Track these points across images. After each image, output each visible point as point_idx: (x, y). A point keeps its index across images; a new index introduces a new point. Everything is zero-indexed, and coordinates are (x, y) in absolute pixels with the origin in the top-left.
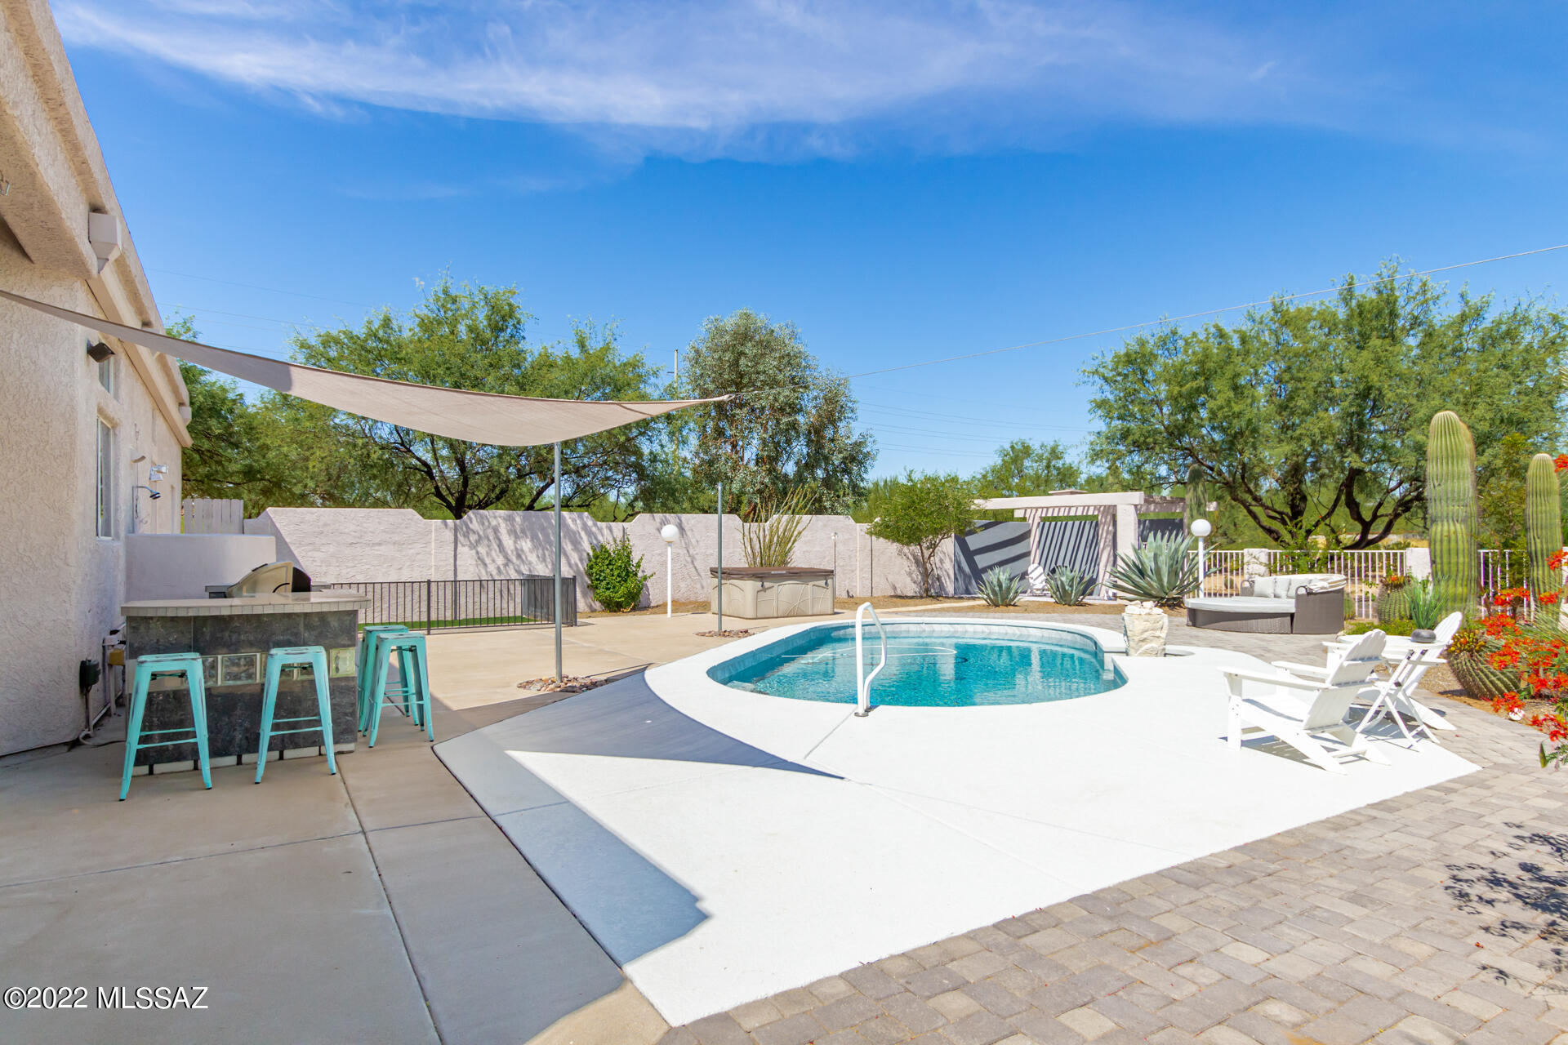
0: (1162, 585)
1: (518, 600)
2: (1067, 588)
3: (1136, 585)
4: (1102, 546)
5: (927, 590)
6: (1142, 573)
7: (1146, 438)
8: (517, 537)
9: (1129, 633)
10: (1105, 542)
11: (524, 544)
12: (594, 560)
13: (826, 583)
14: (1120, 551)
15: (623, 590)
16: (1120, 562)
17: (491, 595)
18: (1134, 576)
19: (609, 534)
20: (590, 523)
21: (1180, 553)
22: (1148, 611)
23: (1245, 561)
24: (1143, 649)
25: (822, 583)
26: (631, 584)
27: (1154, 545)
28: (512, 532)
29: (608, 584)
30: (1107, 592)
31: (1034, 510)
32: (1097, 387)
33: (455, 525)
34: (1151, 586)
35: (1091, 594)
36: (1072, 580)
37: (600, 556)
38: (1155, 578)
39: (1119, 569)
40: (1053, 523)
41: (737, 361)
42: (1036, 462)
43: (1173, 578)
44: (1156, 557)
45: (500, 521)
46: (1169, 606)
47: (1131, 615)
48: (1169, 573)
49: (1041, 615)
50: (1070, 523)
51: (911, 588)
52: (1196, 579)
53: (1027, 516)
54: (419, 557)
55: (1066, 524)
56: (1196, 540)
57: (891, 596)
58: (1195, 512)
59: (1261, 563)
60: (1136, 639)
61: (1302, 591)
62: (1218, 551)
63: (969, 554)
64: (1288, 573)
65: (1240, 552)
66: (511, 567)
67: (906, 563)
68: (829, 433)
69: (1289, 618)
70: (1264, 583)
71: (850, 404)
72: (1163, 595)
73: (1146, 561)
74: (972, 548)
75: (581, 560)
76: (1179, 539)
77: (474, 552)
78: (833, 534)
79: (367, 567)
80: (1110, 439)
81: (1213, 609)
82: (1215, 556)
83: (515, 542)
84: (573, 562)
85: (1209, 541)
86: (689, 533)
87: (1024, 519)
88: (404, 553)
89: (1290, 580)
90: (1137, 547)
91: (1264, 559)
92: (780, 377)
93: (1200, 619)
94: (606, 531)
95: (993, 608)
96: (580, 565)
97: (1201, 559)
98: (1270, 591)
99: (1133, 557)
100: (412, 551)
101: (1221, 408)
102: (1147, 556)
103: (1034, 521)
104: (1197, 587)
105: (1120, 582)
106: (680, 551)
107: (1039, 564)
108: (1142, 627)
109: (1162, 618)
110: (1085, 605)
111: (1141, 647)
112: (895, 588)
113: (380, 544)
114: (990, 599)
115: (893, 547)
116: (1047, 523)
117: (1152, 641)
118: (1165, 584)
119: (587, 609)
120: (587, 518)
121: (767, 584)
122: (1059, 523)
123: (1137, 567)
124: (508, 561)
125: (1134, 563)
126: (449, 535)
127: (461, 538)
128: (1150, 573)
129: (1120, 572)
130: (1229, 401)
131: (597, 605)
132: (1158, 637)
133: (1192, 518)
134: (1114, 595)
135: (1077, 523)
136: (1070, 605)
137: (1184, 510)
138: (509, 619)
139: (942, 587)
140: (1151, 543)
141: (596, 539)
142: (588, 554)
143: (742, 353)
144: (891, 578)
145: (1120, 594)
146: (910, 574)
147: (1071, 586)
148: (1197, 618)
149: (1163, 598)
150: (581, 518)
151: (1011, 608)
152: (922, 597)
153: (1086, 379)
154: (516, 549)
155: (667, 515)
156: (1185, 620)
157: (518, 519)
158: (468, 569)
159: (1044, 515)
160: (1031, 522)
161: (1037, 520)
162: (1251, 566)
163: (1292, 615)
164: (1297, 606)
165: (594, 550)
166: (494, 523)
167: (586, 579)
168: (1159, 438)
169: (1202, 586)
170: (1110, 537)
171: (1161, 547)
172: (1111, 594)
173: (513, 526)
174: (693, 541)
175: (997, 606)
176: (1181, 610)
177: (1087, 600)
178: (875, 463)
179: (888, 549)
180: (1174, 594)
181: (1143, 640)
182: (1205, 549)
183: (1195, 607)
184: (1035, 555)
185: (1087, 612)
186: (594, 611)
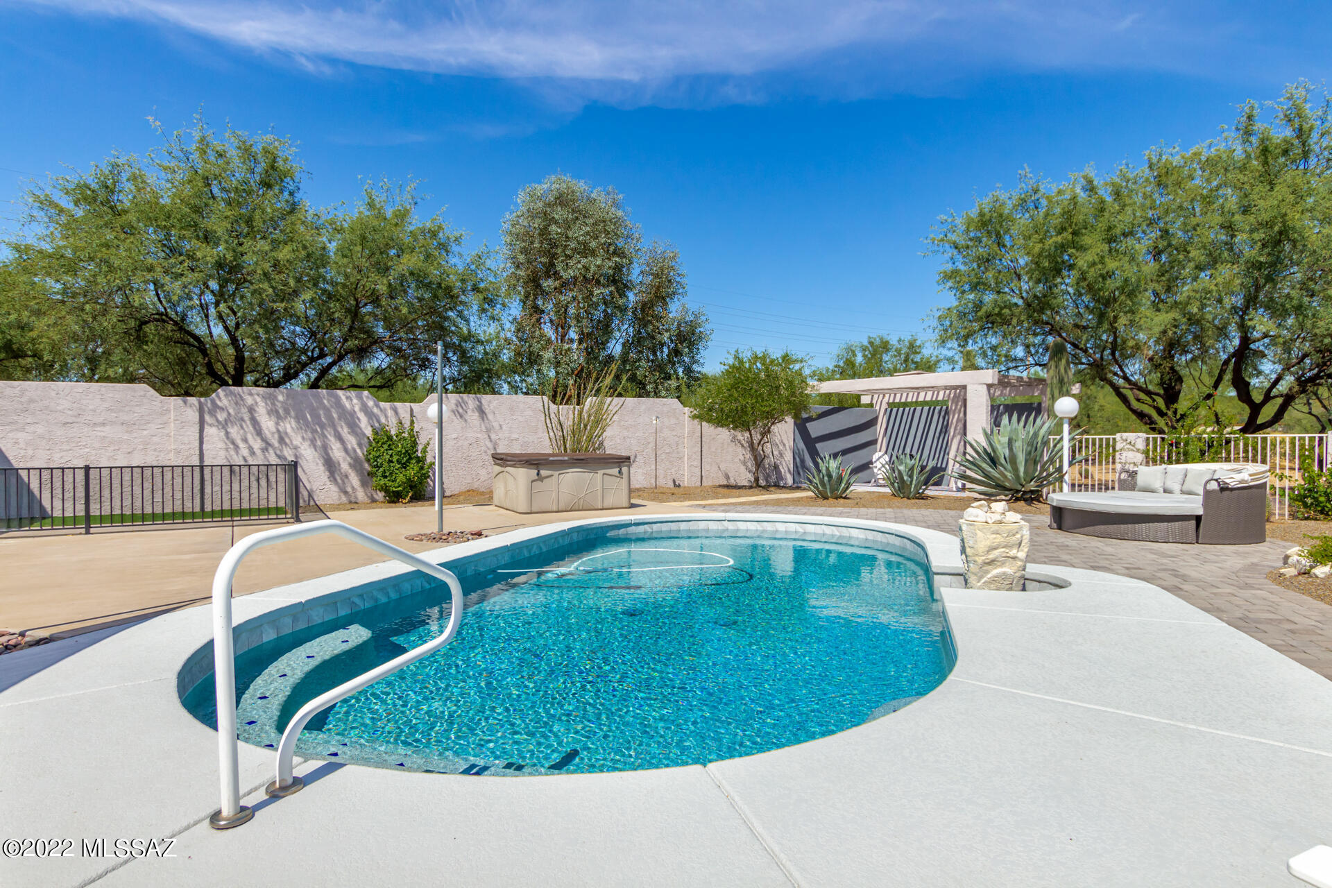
0: (1017, 476)
1: (281, 489)
2: (905, 478)
3: (987, 475)
4: (952, 434)
5: (757, 480)
6: (994, 461)
7: (1002, 309)
8: (279, 417)
9: (968, 550)
10: (955, 429)
11: (288, 426)
12: (374, 444)
13: (620, 472)
14: (969, 438)
15: (401, 478)
16: (969, 450)
17: (245, 483)
18: (984, 465)
19: (393, 415)
20: (371, 403)
21: (1040, 439)
22: (997, 517)
23: (1117, 448)
24: (989, 576)
25: (615, 471)
26: (412, 470)
27: (1009, 428)
28: (273, 412)
29: (384, 471)
30: (956, 483)
31: (881, 396)
32: (947, 256)
33: (200, 403)
34: (1005, 476)
35: (938, 484)
36: (912, 469)
37: (382, 439)
38: (1009, 467)
39: (968, 457)
40: (901, 409)
41: (546, 228)
42: (895, 356)
43: (1031, 468)
44: (1010, 442)
45: (258, 399)
46: (1025, 500)
47: (972, 523)
48: (1026, 461)
49: (872, 510)
50: (919, 409)
51: (745, 477)
52: (1060, 469)
53: (874, 402)
54: (155, 439)
55: (915, 410)
56: (1059, 425)
57: (720, 486)
58: (1056, 392)
59: (1138, 450)
60: (980, 560)
61: (1213, 486)
62: (1085, 437)
63: (811, 443)
64: (1178, 462)
65: (1111, 437)
66: (271, 451)
67: (740, 450)
68: (658, 309)
69: (1194, 522)
70: (1149, 474)
71: (678, 279)
72: (1019, 487)
73: (999, 447)
74: (813, 435)
75: (360, 445)
76: (1039, 421)
77: (222, 434)
78: (654, 418)
79: (87, 450)
80: (962, 315)
81: (1087, 508)
82: (1080, 442)
83: (277, 424)
84: (350, 447)
85: (1075, 423)
86: (490, 417)
87: (871, 405)
88: (135, 435)
89: (1187, 470)
90: (989, 432)
91: (1141, 445)
92: (593, 244)
93: (1067, 521)
94: (390, 413)
95: (820, 501)
96: (358, 451)
97: (1066, 444)
98: (1158, 485)
99: (984, 443)
100: (145, 432)
101: (1094, 264)
102: (1001, 442)
103: (881, 407)
104: (1061, 479)
105: (969, 473)
106: (479, 436)
107: (886, 453)
108: (988, 543)
109: (1021, 528)
110: (927, 498)
111: (987, 572)
112: (727, 477)
113: (103, 425)
114: (818, 489)
115: (724, 434)
116: (895, 410)
117: (1003, 564)
118: (1022, 474)
119: (367, 500)
120: (368, 397)
121: (544, 473)
122: (907, 409)
123: (989, 455)
124: (267, 445)
125: (985, 449)
126: (192, 415)
127: (207, 418)
128: (1003, 461)
129: (968, 460)
130: (1102, 257)
131: (380, 495)
132: (1014, 558)
133: (1053, 399)
134: (964, 485)
135: (926, 408)
136: (909, 498)
137: (1043, 393)
138: (268, 511)
139: (780, 477)
140: (1005, 426)
141: (379, 421)
142: (368, 438)
143: (553, 220)
144: (723, 466)
145: (968, 485)
146: (744, 463)
147: (911, 476)
148: (1061, 517)
149: (1018, 491)
150: (360, 398)
151: (842, 501)
152: (751, 487)
153: (937, 249)
154: (278, 431)
155: (465, 396)
156: (1046, 519)
157: (281, 398)
158: (217, 452)
159: (891, 401)
160: (877, 408)
161: (884, 406)
162: (1124, 454)
163: (1198, 519)
164: (1205, 505)
165: (375, 432)
166: (249, 401)
167: (366, 466)
168: (1017, 311)
169: (1066, 477)
170: (960, 425)
171: (1015, 431)
172: (960, 485)
173: (273, 404)
174: (496, 425)
175: (826, 498)
176: (1040, 505)
177: (931, 491)
178: (709, 344)
179: (722, 435)
180: (1032, 486)
181: (992, 562)
182: (1070, 434)
183: (1061, 505)
184: (882, 443)
185: (927, 507)
186: (374, 501)
